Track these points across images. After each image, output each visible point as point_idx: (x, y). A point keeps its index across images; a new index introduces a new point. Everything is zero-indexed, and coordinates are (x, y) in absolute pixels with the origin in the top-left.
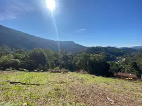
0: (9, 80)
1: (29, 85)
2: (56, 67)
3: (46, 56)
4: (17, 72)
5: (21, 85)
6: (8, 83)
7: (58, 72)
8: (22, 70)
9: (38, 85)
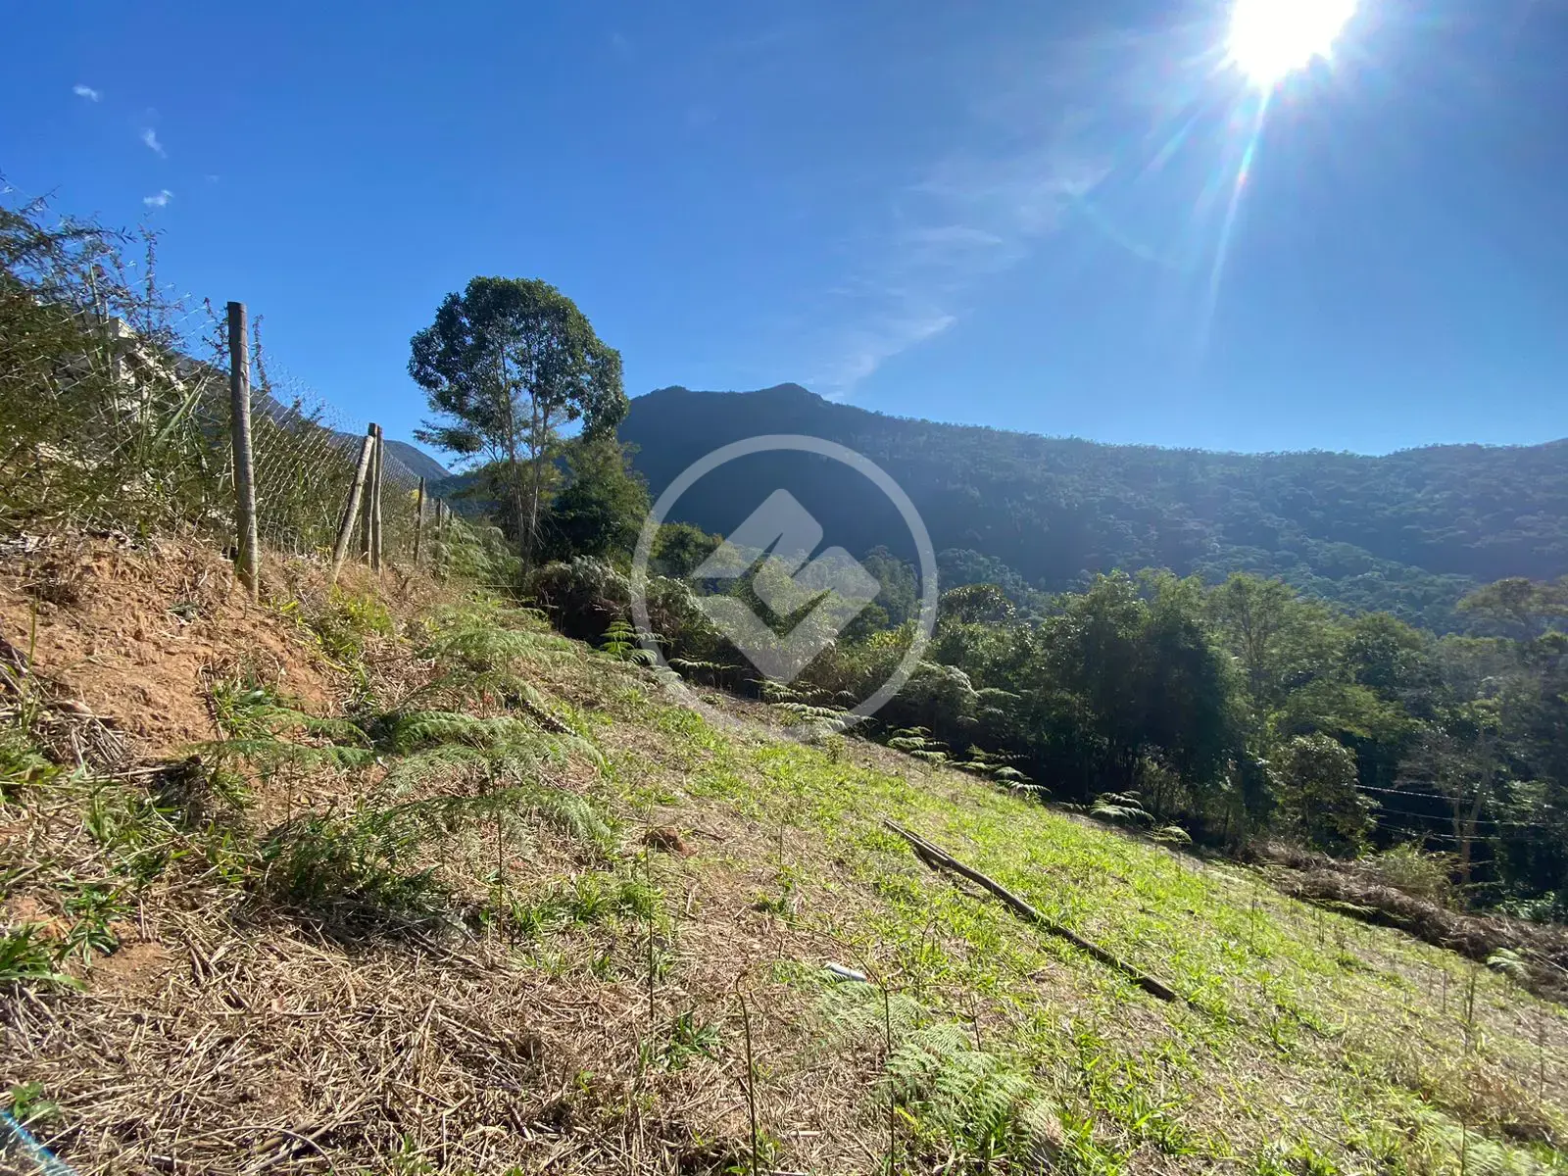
0: (908, 822)
1: (1065, 947)
2: (1382, 840)
3: (1234, 664)
4: (959, 779)
5: (996, 910)
6: (908, 851)
7: (1423, 929)
8: (994, 776)
9: (1150, 987)
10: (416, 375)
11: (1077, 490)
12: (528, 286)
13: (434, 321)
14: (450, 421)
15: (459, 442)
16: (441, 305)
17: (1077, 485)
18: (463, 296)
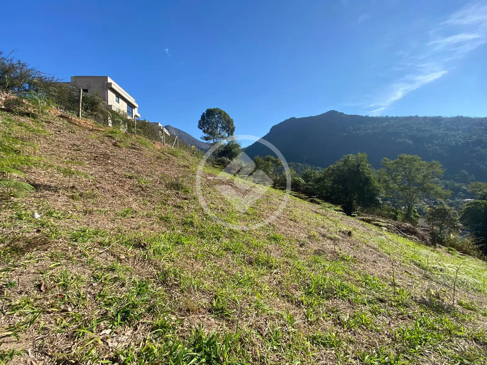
10: (199, 127)
11: (460, 137)
12: (214, 109)
13: (200, 118)
14: (206, 135)
15: (206, 139)
16: (202, 115)
17: (460, 135)
18: (205, 113)
